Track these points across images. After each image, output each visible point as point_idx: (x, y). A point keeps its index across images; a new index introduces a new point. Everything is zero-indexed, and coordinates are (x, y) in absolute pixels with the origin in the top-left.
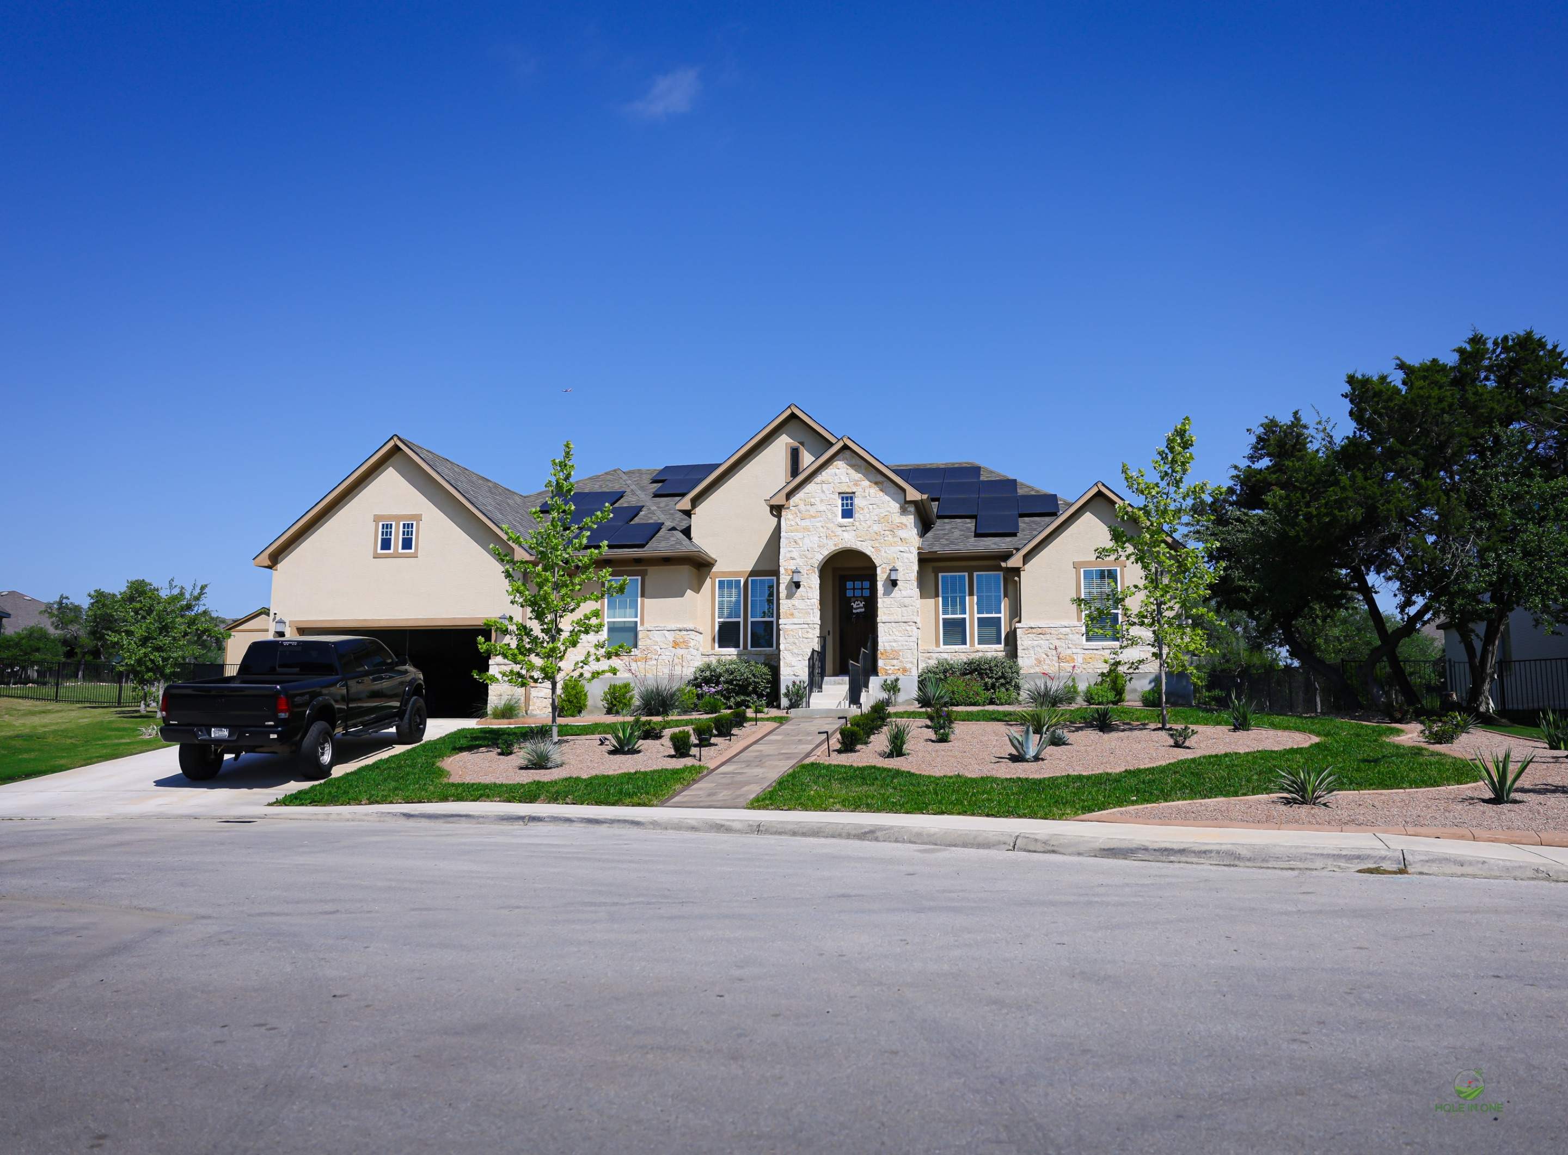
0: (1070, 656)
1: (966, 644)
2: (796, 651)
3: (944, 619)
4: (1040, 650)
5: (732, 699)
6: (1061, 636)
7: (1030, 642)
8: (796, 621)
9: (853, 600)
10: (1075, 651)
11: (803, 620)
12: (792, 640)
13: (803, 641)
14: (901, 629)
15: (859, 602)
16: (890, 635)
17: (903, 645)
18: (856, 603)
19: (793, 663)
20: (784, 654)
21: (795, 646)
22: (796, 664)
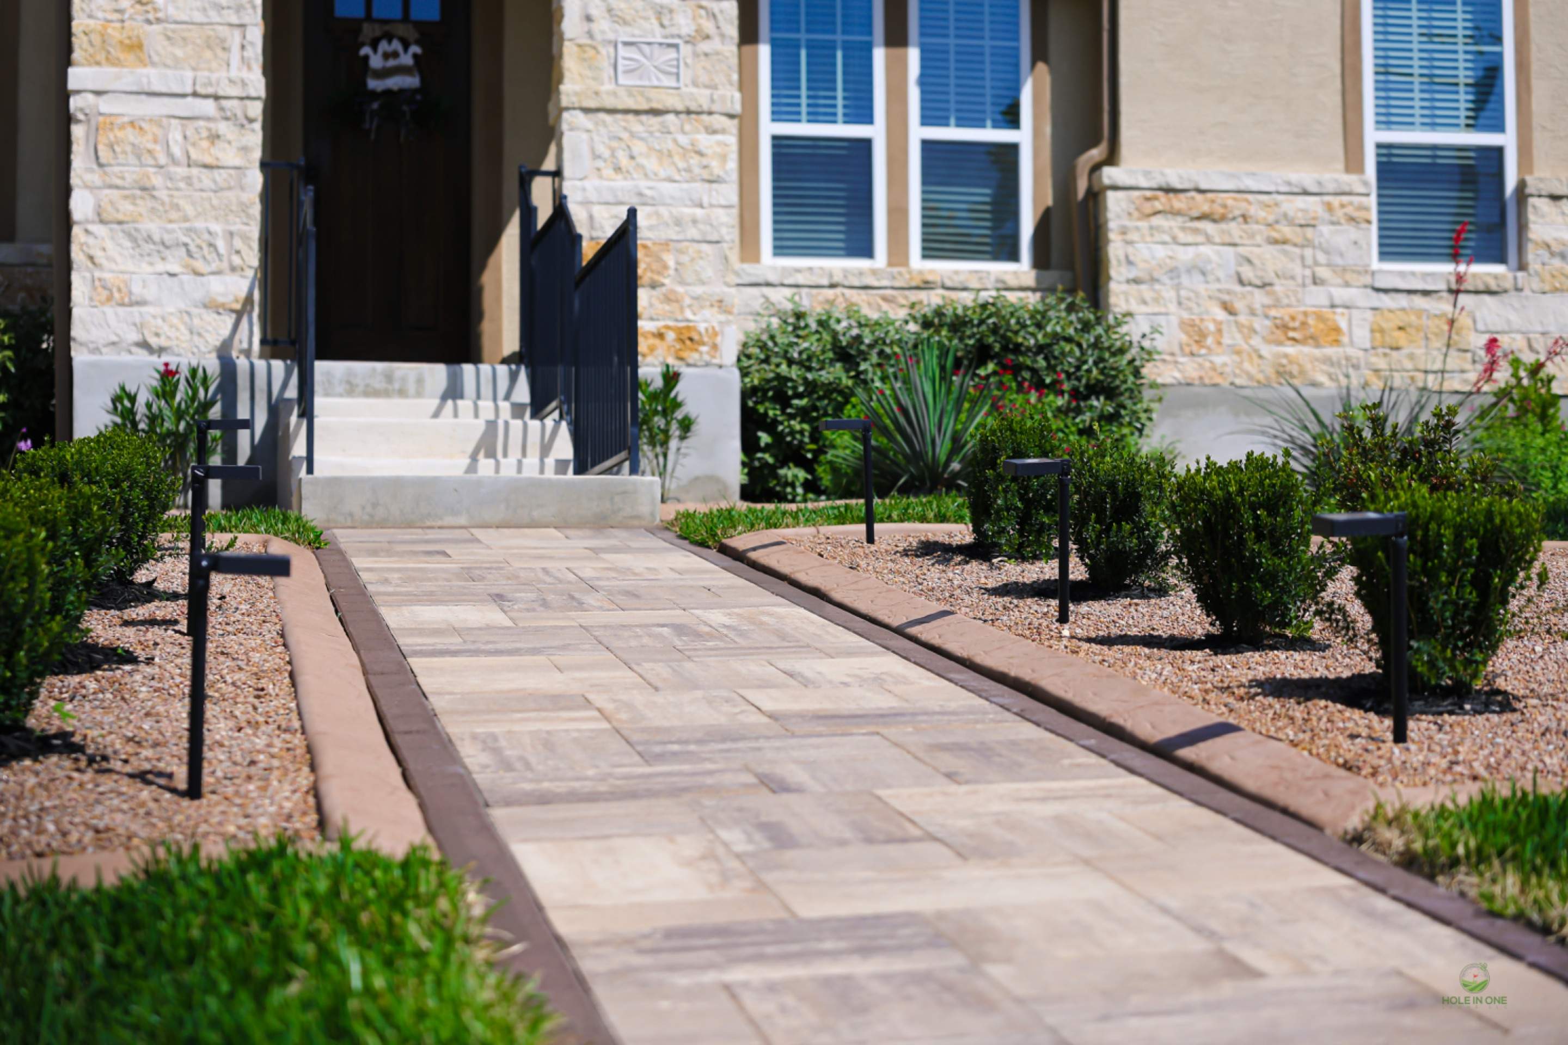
0: (1320, 317)
1: (867, 251)
2: (152, 226)
3: (778, 140)
4: (1201, 288)
6: (1286, 231)
7: (1161, 252)
8: (154, 78)
9: (368, 31)
10: (1341, 294)
11: (189, 75)
12: (130, 173)
13: (188, 180)
14: (670, 145)
15: (396, 45)
16: (618, 169)
17: (678, 222)
18: (384, 46)
19: (137, 289)
20: (91, 240)
21: (150, 203)
22: (150, 293)
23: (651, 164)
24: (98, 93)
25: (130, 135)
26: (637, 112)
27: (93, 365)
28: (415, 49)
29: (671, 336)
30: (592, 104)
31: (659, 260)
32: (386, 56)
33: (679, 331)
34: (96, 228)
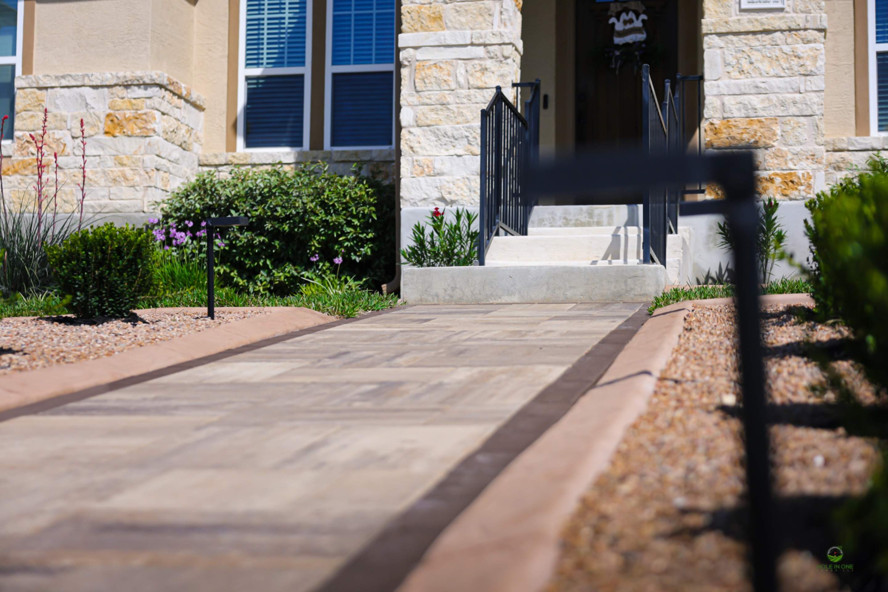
2: (447, 127)
5: (263, 275)
8: (448, 36)
9: (614, 8)
11: (468, 32)
12: (435, 96)
13: (468, 97)
14: (778, 53)
15: (632, 15)
16: (742, 72)
17: (783, 104)
18: (624, 16)
19: (438, 165)
20: (411, 137)
21: (446, 113)
22: (445, 168)
23: (765, 66)
24: (416, 48)
25: (434, 72)
26: (754, 33)
27: (412, 213)
28: (643, 17)
29: (778, 180)
30: (724, 30)
31: (770, 129)
32: (625, 22)
33: (784, 176)
34: (416, 130)
